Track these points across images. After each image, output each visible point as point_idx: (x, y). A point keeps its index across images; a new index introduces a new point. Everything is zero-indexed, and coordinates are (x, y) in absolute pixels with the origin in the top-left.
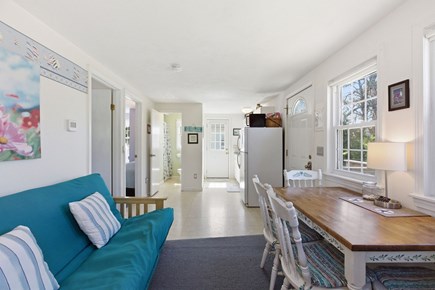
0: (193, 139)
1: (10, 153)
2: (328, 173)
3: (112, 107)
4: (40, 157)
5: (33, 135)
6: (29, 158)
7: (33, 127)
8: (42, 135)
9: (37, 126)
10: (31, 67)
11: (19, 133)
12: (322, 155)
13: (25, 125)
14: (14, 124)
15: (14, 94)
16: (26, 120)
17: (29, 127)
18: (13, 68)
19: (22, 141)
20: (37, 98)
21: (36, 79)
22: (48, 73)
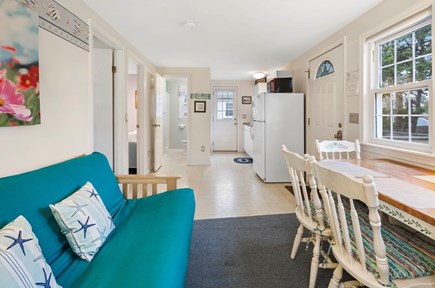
0: (199, 106)
1: (6, 117)
2: (365, 142)
3: (114, 69)
4: (39, 123)
5: (32, 97)
6: (28, 123)
7: (31, 87)
8: (41, 96)
9: (35, 86)
10: (29, 15)
11: (16, 93)
12: (357, 122)
13: (23, 84)
14: (11, 83)
15: (11, 46)
16: (24, 78)
17: (28, 86)
18: (10, 15)
19: (19, 103)
20: (36, 53)
21: (34, 30)
22: (47, 25)
